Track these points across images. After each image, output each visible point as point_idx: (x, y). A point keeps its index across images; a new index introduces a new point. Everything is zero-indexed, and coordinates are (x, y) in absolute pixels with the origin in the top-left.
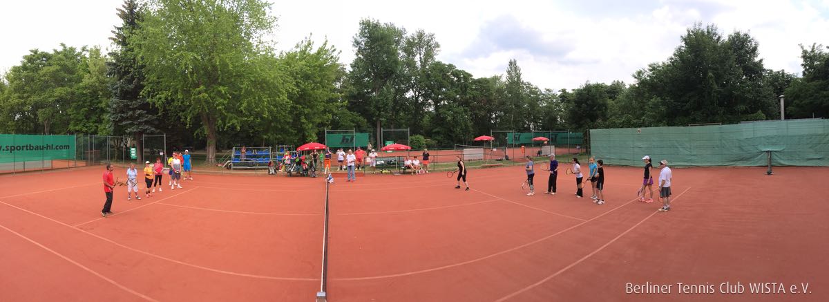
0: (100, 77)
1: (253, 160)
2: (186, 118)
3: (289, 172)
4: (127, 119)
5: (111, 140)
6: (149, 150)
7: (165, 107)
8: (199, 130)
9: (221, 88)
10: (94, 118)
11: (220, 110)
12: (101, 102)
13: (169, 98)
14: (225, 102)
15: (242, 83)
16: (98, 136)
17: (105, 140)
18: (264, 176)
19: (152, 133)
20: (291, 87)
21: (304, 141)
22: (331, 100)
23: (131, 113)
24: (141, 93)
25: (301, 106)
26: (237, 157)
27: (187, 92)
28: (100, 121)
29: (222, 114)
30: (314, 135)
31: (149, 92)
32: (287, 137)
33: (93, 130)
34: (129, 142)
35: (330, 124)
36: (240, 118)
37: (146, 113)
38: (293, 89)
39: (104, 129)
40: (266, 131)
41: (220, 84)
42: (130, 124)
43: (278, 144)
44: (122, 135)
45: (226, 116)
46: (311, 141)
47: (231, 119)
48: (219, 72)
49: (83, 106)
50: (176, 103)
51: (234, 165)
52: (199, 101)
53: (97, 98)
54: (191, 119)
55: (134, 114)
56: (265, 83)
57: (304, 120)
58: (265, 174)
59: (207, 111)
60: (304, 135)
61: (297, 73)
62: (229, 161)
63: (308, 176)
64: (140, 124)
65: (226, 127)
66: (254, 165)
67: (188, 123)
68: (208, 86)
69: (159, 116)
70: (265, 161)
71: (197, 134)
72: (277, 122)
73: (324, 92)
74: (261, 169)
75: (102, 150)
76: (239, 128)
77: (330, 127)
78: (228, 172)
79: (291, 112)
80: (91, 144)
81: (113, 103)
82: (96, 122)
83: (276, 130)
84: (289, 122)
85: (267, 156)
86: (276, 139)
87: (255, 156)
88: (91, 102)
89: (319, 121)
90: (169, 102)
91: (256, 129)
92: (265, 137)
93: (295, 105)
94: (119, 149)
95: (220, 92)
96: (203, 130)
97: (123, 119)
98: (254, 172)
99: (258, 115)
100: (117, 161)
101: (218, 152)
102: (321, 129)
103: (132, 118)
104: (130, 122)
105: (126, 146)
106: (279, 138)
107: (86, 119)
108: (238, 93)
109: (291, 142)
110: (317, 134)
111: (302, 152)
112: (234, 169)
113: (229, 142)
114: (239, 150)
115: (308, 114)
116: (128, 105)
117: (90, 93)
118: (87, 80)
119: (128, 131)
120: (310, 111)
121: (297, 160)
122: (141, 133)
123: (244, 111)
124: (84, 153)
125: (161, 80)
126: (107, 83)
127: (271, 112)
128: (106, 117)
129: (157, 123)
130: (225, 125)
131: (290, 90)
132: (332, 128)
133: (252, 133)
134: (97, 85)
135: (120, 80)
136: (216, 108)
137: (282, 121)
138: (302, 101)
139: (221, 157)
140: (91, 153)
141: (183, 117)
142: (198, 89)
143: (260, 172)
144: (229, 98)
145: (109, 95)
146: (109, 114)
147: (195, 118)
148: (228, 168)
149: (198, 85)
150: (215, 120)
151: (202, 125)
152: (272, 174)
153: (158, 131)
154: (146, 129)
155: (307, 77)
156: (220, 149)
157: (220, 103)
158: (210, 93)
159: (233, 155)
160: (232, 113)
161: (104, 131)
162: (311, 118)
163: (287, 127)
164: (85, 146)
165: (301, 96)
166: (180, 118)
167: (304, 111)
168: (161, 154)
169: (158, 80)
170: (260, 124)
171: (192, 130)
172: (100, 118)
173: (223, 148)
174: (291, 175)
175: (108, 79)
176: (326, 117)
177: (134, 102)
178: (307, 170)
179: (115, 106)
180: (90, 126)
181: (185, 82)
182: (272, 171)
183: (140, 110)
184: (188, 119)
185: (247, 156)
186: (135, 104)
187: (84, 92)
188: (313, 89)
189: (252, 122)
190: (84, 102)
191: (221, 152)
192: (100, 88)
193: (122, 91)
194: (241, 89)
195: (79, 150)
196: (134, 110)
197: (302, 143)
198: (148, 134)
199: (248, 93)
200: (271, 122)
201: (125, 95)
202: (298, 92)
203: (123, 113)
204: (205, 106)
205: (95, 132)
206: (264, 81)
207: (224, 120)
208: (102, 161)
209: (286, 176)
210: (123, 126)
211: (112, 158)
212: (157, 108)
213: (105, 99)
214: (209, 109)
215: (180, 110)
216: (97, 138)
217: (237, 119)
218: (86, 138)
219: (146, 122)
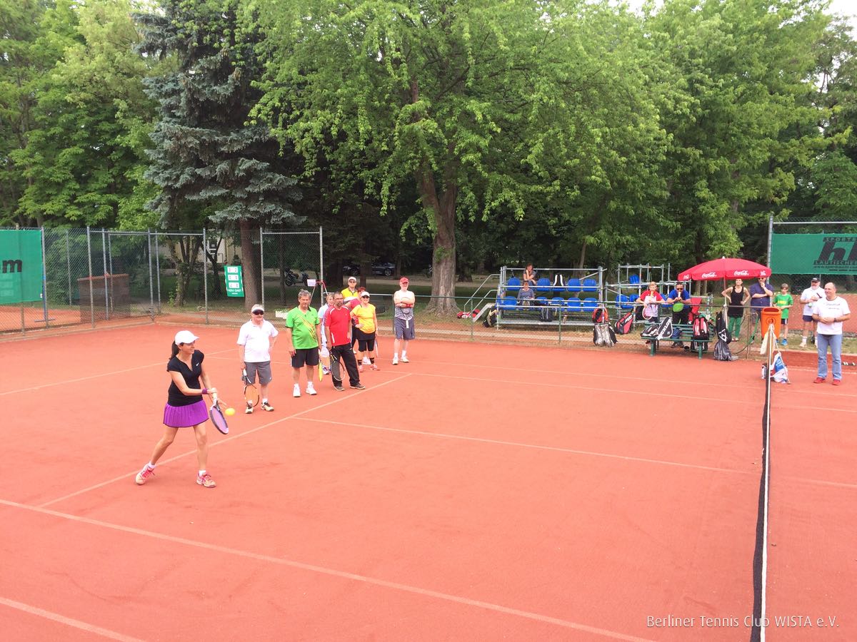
0: (119, 55)
1: (554, 304)
2: (378, 187)
3: (652, 341)
4: (213, 182)
5: (160, 243)
6: (277, 273)
7: (321, 153)
8: (412, 220)
9: (473, 105)
10: (104, 177)
11: (470, 163)
12: (123, 131)
13: (334, 131)
14: (484, 143)
15: (531, 88)
16: (119, 231)
17: (143, 245)
18: (580, 347)
19: (286, 225)
20: (672, 93)
21: (700, 252)
22: (795, 130)
23: (223, 166)
24: (253, 113)
25: (698, 152)
26: (511, 293)
27: (381, 115)
28: (123, 187)
29: (473, 174)
30: (733, 237)
31: (276, 110)
32: (651, 243)
33: (100, 215)
34: (221, 250)
35: (787, 204)
36: (522, 186)
37: (268, 170)
38: (677, 101)
39: (140, 211)
40: (592, 225)
41: (469, 93)
42: (223, 197)
43: (624, 260)
44: (198, 229)
45: (486, 181)
46: (721, 252)
47: (498, 189)
48: (471, 60)
49: (63, 142)
50: (350, 144)
51: (503, 317)
52: (412, 139)
53: (111, 119)
54: (391, 189)
55: (233, 169)
56: (596, 85)
57: (704, 193)
58: (584, 344)
59: (435, 167)
60: (701, 236)
61: (693, 54)
62: (489, 305)
63: (706, 354)
64: (251, 198)
65: (486, 211)
66: (556, 318)
67: (385, 200)
68: (438, 99)
69: (306, 179)
70: (584, 306)
71: (409, 231)
72: (623, 199)
73: (775, 106)
74: (574, 329)
75: (133, 275)
76: (520, 212)
77: (786, 212)
78: (487, 333)
79: (666, 169)
80: (97, 256)
81: (165, 136)
82: (110, 189)
83: (620, 220)
84: (661, 198)
85: (593, 294)
86: (619, 246)
87: (556, 294)
88: (91, 128)
89: (753, 193)
90: (330, 140)
91: (566, 215)
92: (591, 239)
93: (679, 149)
94: (191, 269)
95: (469, 115)
96: (425, 219)
97: (198, 184)
98: (553, 337)
99: (571, 178)
100: (181, 304)
101: (461, 280)
102: (755, 218)
103: (227, 180)
104: (224, 191)
105: (214, 261)
106: (629, 244)
107: (79, 179)
108: (519, 116)
109: (663, 256)
110: (742, 234)
111: (693, 286)
112: (504, 327)
113: (488, 253)
114: (516, 274)
115: (718, 175)
116: (215, 145)
117: (86, 102)
118: (74, 64)
119: (217, 216)
120: (727, 163)
121: (678, 307)
122: (253, 224)
123: (536, 167)
124: (75, 284)
125: (309, 77)
126: (142, 73)
127: (610, 168)
128: (141, 175)
129: (298, 197)
130: (482, 206)
131: (670, 105)
132: (793, 216)
133: (555, 227)
134: (108, 78)
135: (185, 68)
136: (458, 159)
137: (640, 195)
138: (704, 136)
139: (468, 293)
140: (99, 284)
141: (370, 184)
142: (409, 107)
143: (569, 338)
144: (491, 132)
145: (149, 112)
146: (152, 169)
147: (401, 185)
148: (488, 323)
149: (408, 97)
150: (456, 190)
151: (418, 208)
152: (604, 343)
153: (304, 219)
154: (270, 215)
155: (724, 64)
156: (467, 272)
157: (470, 144)
158: (444, 117)
159: (502, 286)
160: (501, 173)
161: (139, 219)
162: (727, 186)
163: (653, 211)
164: (79, 264)
165: (701, 120)
166: (361, 185)
167: (706, 167)
168: (312, 282)
169: (301, 78)
170: (576, 204)
171: (395, 220)
172: (124, 178)
173: (475, 269)
174: (657, 351)
175: (144, 65)
176: (774, 183)
177: (233, 135)
178: (704, 337)
179: (168, 144)
180: (93, 204)
181: (376, 87)
182: (604, 336)
183: (250, 158)
184: (385, 190)
185: (539, 293)
186: (234, 140)
187: (68, 98)
188: (741, 100)
189: (557, 195)
190: (70, 128)
191: (471, 281)
192: (120, 89)
193: (192, 101)
194: (526, 105)
195: (59, 274)
196: (233, 157)
197: (694, 259)
198: (275, 227)
199: (549, 115)
200: (607, 196)
201: (202, 112)
202: (693, 106)
203: (200, 164)
204: (430, 154)
205: (110, 222)
206: (596, 81)
207: (480, 190)
208: (133, 307)
209: (645, 352)
210: (199, 205)
211: (165, 295)
212: (300, 158)
213: (136, 121)
214: (438, 163)
215: (363, 165)
216: (114, 239)
217: (513, 188)
218: (80, 238)
219: (269, 195)
